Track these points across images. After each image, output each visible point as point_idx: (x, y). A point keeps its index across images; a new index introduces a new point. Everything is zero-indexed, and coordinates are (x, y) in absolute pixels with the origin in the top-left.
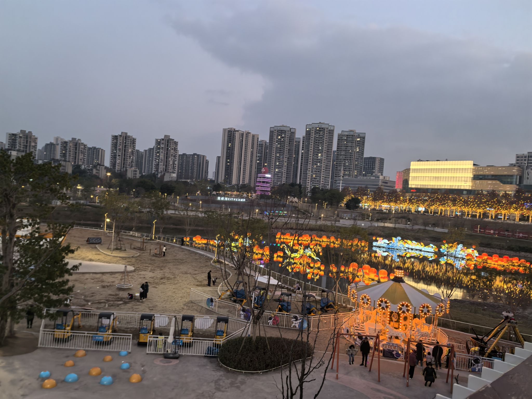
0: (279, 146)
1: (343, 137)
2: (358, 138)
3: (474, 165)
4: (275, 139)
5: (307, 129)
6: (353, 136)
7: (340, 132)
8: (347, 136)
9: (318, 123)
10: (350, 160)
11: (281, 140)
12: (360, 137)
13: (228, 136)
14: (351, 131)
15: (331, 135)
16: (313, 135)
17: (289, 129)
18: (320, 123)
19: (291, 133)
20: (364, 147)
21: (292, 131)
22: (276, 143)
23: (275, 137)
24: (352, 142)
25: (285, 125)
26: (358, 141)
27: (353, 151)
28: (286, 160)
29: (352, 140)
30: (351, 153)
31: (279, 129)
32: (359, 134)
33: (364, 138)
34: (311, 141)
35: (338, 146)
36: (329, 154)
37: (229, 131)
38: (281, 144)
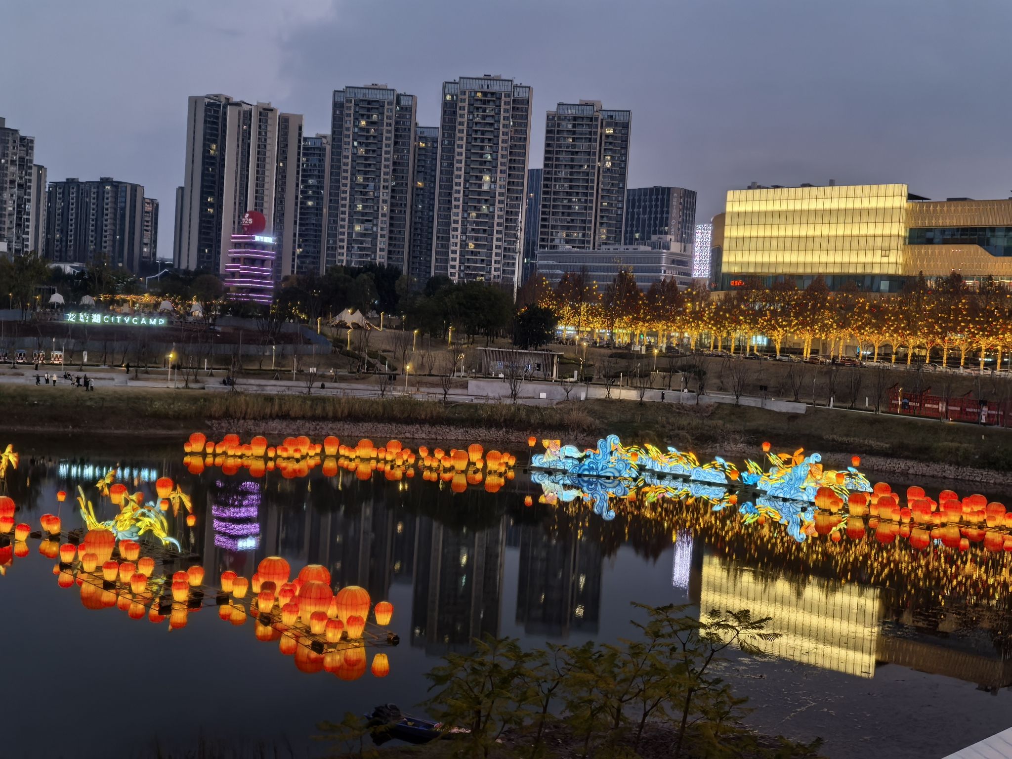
0: (362, 151)
1: (563, 123)
2: (609, 125)
3: (911, 197)
4: (348, 129)
5: (445, 95)
6: (591, 119)
7: (554, 109)
8: (575, 119)
9: (482, 76)
10: (586, 194)
11: (368, 131)
12: (615, 125)
13: (205, 122)
14: (587, 104)
15: (521, 117)
16: (464, 116)
17: (392, 97)
18: (487, 77)
19: (402, 108)
20: (626, 154)
21: (404, 102)
22: (354, 140)
23: (349, 122)
24: (590, 140)
25: (381, 83)
26: (607, 136)
27: (593, 167)
28: (384, 195)
29: (590, 133)
30: (587, 174)
31: (360, 97)
32: (611, 113)
33: (626, 126)
34: (458, 135)
35: (547, 152)
36: (518, 177)
37: (209, 104)
38: (367, 145)
